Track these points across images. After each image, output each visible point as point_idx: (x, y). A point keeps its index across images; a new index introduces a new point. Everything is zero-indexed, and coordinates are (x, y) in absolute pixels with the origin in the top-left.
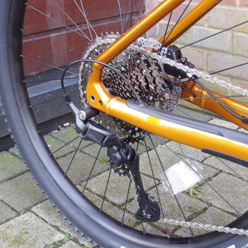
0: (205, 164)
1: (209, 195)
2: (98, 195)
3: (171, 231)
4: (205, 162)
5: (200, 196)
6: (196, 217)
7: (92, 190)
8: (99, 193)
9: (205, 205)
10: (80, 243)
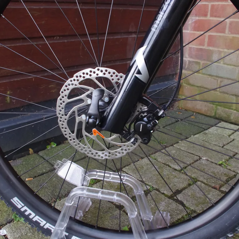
0: (225, 148)
1: (235, 167)
2: (163, 163)
3: (218, 188)
4: (224, 147)
5: (229, 167)
6: (231, 180)
7: (158, 160)
8: (163, 162)
9: (234, 173)
10: (161, 192)
